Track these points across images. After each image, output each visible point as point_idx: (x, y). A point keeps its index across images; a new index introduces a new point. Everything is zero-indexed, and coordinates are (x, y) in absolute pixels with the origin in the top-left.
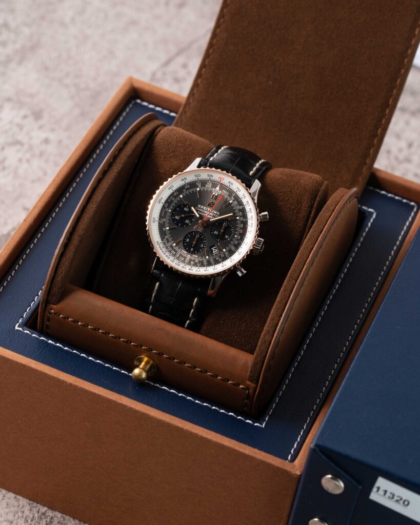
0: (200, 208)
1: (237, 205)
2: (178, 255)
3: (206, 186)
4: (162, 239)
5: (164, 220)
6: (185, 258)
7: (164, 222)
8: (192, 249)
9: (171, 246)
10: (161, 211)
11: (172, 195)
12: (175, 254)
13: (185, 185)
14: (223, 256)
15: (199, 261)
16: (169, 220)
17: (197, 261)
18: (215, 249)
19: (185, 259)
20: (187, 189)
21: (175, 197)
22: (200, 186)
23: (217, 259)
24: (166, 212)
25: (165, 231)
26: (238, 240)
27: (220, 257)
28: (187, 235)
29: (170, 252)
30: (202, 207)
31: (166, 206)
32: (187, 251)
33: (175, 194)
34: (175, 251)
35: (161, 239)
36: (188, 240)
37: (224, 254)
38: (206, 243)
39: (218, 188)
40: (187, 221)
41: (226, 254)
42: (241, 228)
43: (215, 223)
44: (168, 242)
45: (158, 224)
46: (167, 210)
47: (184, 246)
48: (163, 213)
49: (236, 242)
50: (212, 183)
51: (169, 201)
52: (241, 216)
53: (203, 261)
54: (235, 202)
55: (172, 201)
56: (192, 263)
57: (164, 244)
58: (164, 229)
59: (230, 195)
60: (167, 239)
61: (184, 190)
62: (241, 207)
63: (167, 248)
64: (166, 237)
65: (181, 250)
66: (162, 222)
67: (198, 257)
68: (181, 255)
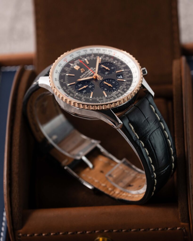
0: (83, 77)
3: (66, 70)
5: (83, 98)
7: (85, 99)
8: (114, 88)
10: (75, 98)
11: (64, 90)
12: (114, 98)
14: (127, 72)
16: (84, 96)
19: (121, 93)
20: (64, 81)
21: (67, 88)
22: (65, 74)
23: (128, 76)
24: (77, 96)
26: (118, 62)
31: (72, 95)
32: (114, 91)
33: (65, 88)
34: (111, 97)
35: (98, 103)
36: (106, 89)
39: (71, 65)
40: (90, 87)
41: (126, 70)
44: (102, 100)
46: (75, 95)
48: (77, 98)
49: (119, 63)
50: (66, 67)
51: (69, 92)
53: (126, 84)
54: (87, 57)
55: (70, 91)
56: (125, 90)
57: (103, 102)
58: (90, 100)
59: (81, 59)
60: (100, 100)
61: (64, 83)
62: (93, 55)
63: (107, 101)
65: (112, 94)
66: (84, 100)
67: (122, 85)
68: (116, 95)
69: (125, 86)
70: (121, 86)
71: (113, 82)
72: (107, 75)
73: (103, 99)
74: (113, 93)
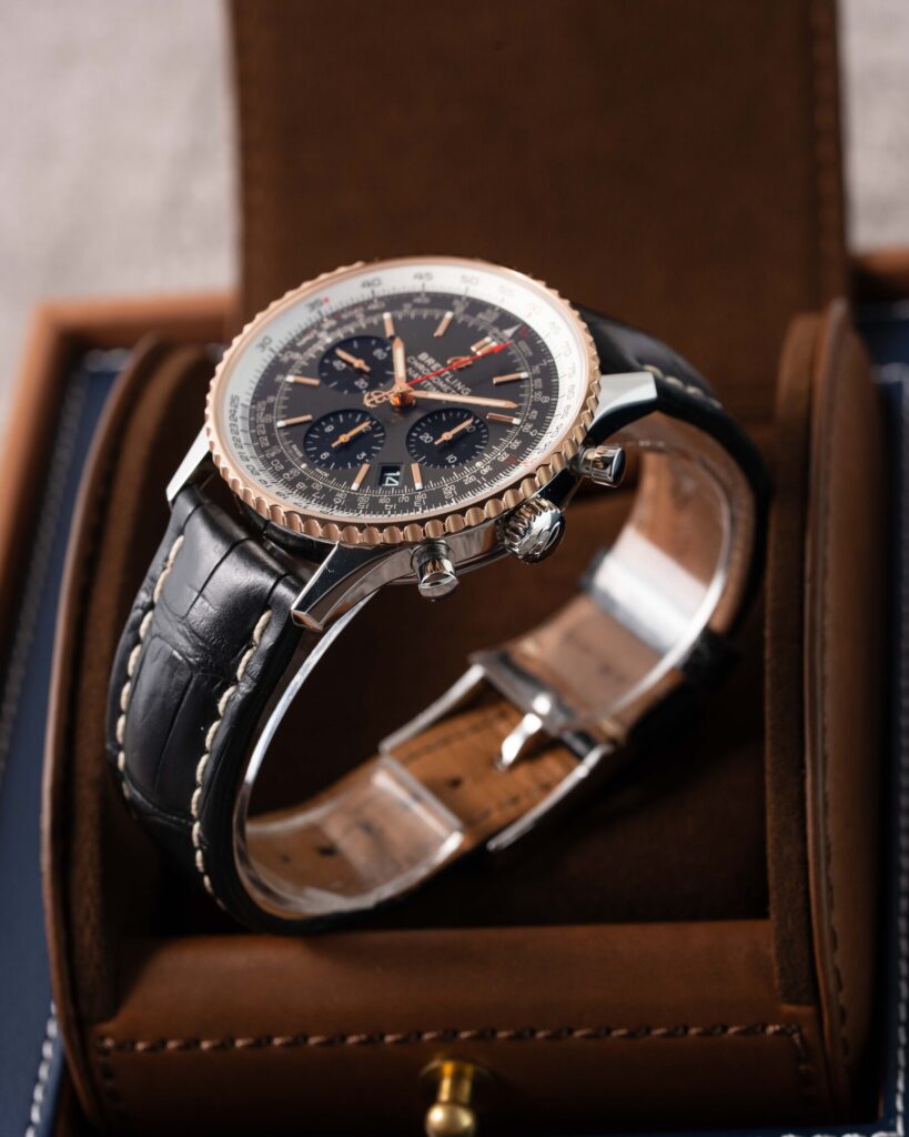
0: (422, 362)
1: (536, 390)
2: (273, 454)
3: (480, 314)
4: (257, 398)
5: (297, 356)
6: (288, 466)
7: (292, 362)
8: (325, 455)
9: (270, 427)
10: (305, 332)
11: (363, 305)
12: (267, 448)
13: (418, 294)
14: (404, 498)
15: (325, 490)
16: (310, 361)
17: (318, 486)
18: (396, 478)
19: (286, 470)
20: (416, 306)
21: (369, 313)
23: (381, 501)
24: (316, 340)
25: (279, 384)
27: (394, 500)
28: (335, 414)
29: (255, 437)
30: (431, 361)
31: (326, 325)
32: (307, 454)
33: (373, 306)
34: (273, 441)
35: (254, 398)
36: (329, 429)
37: (412, 498)
38: (376, 452)
39: (509, 332)
40: (360, 383)
41: (420, 497)
42: (508, 450)
43: (439, 412)
44: (268, 411)
45: (269, 360)
46: (321, 335)
47: (307, 438)
49: (469, 480)
50: (502, 315)
51: (345, 316)
52: (529, 421)
53: (335, 492)
54: (539, 381)
55: (352, 319)
56: (301, 486)
57: (253, 413)
58: (279, 377)
60: (270, 405)
61: (407, 305)
62: (546, 400)
63: (253, 425)
64: (271, 399)
65: (290, 445)
66: (285, 359)
67: (330, 478)
68: (281, 457)
69: (324, 487)
70: (326, 475)
71: (364, 455)
72: (417, 438)
73: (270, 416)
74: (294, 447)
